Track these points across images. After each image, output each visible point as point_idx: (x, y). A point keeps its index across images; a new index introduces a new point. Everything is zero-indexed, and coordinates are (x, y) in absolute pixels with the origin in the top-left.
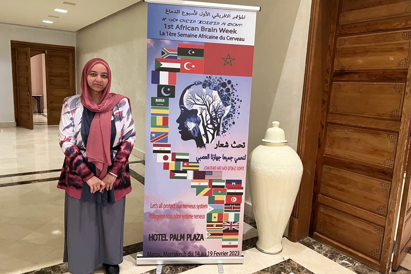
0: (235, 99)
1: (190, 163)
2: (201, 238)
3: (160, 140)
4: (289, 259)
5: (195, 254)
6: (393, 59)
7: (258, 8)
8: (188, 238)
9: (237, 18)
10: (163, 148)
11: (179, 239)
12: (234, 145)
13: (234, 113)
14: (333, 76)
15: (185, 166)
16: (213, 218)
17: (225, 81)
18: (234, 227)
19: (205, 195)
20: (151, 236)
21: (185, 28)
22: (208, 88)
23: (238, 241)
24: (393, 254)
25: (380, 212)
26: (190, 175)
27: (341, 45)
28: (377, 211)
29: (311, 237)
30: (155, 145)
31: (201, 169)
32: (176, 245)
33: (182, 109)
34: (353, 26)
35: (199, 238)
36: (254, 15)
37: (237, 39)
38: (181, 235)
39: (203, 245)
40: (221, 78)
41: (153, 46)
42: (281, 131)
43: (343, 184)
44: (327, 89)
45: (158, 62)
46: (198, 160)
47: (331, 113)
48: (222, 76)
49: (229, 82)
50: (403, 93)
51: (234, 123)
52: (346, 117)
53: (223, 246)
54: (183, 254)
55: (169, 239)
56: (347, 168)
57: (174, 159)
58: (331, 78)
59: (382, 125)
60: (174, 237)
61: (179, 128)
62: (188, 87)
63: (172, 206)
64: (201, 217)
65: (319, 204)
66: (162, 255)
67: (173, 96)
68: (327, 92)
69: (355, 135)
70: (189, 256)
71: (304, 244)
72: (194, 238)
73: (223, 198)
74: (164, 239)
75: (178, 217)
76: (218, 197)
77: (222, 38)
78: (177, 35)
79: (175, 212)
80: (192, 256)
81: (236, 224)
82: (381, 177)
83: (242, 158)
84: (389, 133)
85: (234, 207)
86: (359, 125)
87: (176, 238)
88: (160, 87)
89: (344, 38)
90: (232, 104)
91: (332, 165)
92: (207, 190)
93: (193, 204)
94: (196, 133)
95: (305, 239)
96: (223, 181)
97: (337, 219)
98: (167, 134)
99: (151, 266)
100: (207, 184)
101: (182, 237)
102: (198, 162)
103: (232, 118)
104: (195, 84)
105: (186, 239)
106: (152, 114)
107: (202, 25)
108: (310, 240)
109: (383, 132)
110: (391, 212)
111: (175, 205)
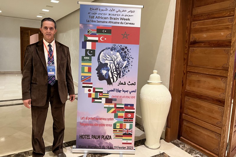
0: (130, 57)
1: (104, 93)
2: (110, 138)
3: (86, 80)
4: (164, 153)
5: (106, 147)
6: (223, 34)
7: (142, 6)
8: (102, 138)
9: (130, 12)
10: (88, 85)
11: (97, 138)
12: (129, 84)
13: (129, 65)
14: (190, 44)
15: (101, 96)
16: (117, 126)
17: (123, 47)
18: (129, 132)
19: (112, 112)
20: (81, 136)
21: (101, 18)
22: (114, 51)
23: (132, 140)
24: (227, 152)
25: (218, 126)
26: (103, 100)
27: (194, 27)
28: (216, 125)
29: (179, 140)
30: (83, 83)
31: (110, 97)
32: (95, 142)
33: (99, 63)
34: (200, 16)
35: (109, 138)
36: (140, 10)
37: (130, 24)
38: (98, 136)
39: (111, 142)
40: (121, 46)
41: (83, 28)
42: (159, 76)
43: (197, 108)
44: (186, 52)
45: (86, 37)
46: (108, 92)
47: (189, 66)
48: (122, 44)
49: (126, 48)
50: (229, 54)
51: (129, 71)
52: (197, 68)
53: (123, 143)
54: (99, 147)
55: (91, 138)
56: (199, 98)
57: (94, 91)
58: (188, 46)
59: (218, 73)
60: (94, 137)
61: (97, 74)
62: (103, 51)
63: (93, 118)
64: (110, 125)
65: (183, 120)
66: (87, 147)
67: (94, 55)
68: (186, 53)
69: (203, 79)
70: (103, 149)
71: (174, 144)
72: (106, 138)
73: (123, 114)
74: (88, 138)
75: (96, 125)
76: (120, 114)
77: (122, 23)
78: (96, 22)
79: (95, 122)
80: (105, 149)
81: (130, 130)
82: (218, 104)
83: (134, 91)
84: (222, 77)
85: (129, 120)
86: (205, 73)
87: (95, 138)
88: (87, 50)
89: (196, 22)
90: (128, 60)
91: (190, 97)
92: (113, 109)
93: (105, 118)
94: (107, 76)
95: (175, 141)
96: (123, 105)
97: (193, 129)
98: (90, 77)
99: (81, 154)
100: (113, 106)
101: (99, 137)
102: (108, 93)
103: (128, 68)
104: (106, 49)
105: (101, 139)
106: (82, 66)
107: (110, 16)
108: (178, 142)
109: (218, 77)
110: (224, 125)
111: (94, 118)
